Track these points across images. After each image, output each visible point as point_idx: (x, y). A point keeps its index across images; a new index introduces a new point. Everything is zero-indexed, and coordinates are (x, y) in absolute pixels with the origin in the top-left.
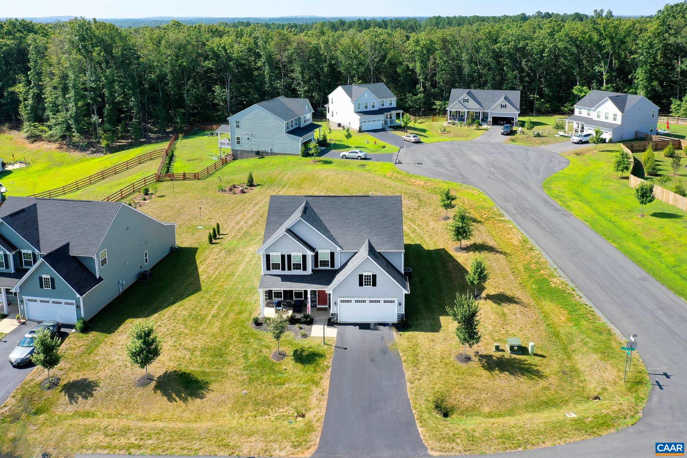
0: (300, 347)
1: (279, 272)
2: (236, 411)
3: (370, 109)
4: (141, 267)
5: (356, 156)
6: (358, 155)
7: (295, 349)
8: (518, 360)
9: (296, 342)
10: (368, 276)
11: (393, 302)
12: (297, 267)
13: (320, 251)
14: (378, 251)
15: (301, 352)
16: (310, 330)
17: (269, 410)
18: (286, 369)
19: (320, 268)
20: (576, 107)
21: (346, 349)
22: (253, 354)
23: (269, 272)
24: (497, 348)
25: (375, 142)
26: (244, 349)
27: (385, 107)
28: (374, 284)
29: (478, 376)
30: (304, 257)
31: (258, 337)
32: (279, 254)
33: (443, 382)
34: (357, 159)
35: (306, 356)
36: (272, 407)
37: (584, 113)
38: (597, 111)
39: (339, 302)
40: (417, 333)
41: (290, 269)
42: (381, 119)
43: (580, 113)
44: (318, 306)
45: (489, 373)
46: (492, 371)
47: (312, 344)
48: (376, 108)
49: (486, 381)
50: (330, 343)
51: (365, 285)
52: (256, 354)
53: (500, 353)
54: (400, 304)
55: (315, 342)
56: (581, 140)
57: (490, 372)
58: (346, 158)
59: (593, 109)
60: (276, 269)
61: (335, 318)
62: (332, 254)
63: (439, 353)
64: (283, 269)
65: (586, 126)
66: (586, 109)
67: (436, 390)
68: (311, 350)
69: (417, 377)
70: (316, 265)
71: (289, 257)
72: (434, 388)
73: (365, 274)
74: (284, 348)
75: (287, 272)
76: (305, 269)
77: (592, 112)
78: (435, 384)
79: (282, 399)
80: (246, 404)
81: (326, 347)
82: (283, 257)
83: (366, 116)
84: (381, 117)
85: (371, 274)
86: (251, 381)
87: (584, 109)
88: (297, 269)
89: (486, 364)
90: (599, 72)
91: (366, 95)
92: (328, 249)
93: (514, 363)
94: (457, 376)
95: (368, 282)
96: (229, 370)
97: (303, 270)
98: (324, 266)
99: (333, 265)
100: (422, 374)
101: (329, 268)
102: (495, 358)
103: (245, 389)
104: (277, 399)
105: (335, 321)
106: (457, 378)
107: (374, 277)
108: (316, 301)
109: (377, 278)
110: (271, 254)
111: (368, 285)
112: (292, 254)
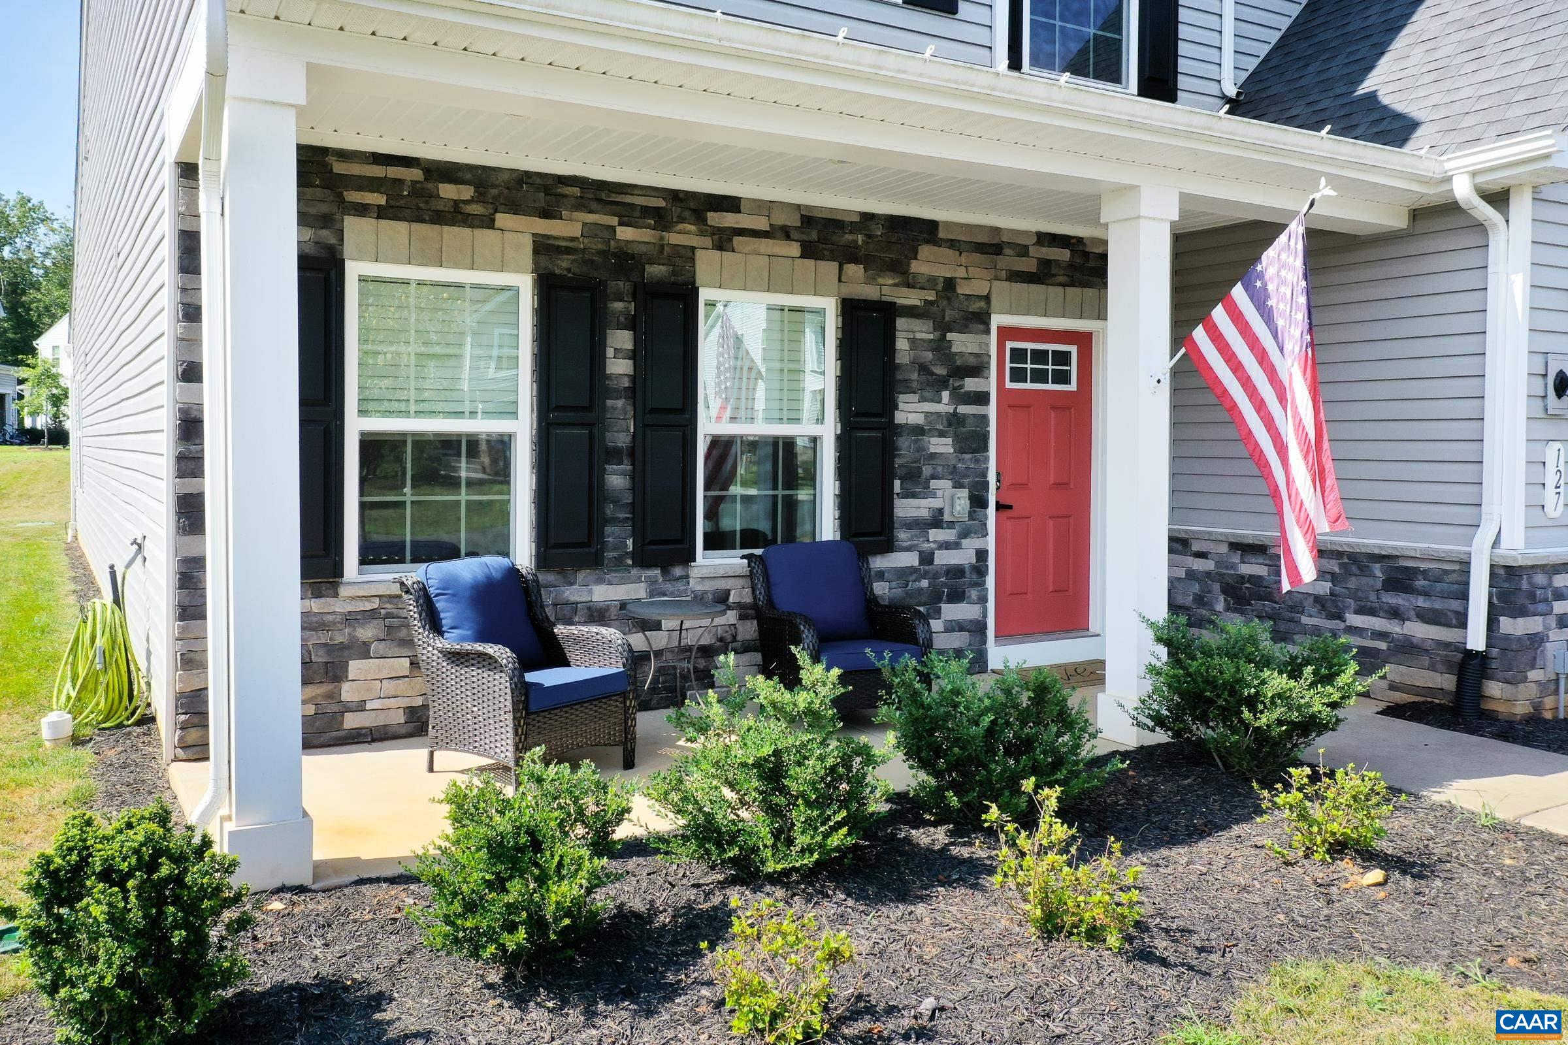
61: (1558, 659)
105: (1549, 705)
108: (984, 504)
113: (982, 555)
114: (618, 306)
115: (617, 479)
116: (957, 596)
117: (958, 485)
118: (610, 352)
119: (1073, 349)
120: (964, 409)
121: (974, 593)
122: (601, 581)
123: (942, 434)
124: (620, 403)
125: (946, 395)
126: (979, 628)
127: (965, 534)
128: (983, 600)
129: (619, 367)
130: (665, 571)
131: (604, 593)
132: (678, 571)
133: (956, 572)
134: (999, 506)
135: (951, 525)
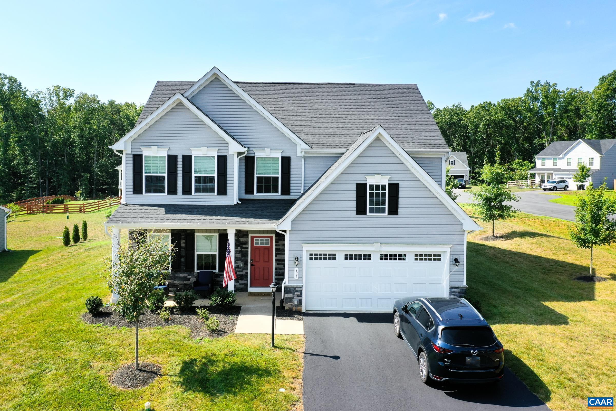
0: (203, 354)
1: (163, 198)
7: (187, 358)
9: (193, 345)
10: (377, 187)
11: (437, 257)
12: (205, 184)
13: (258, 154)
15: (205, 364)
16: (234, 323)
19: (257, 195)
20: (539, 159)
21: (337, 358)
22: (61, 372)
23: (138, 198)
26: (37, 362)
28: (394, 210)
30: (222, 161)
31: (91, 336)
32: (164, 153)
35: (219, 374)
37: (549, 164)
38: (566, 158)
39: (305, 258)
41: (187, 191)
43: (543, 164)
44: (250, 290)
47: (238, 348)
50: (287, 345)
51: (371, 211)
52: (68, 373)
54: (456, 261)
55: (248, 343)
56: (555, 187)
59: (561, 156)
60: (156, 191)
61: (296, 302)
62: (286, 162)
64: (173, 191)
65: (556, 175)
66: (551, 159)
68: (234, 359)
70: (249, 189)
71: (187, 159)
73: (371, 181)
74: (156, 359)
75: (180, 199)
76: (222, 191)
77: (558, 161)
81: (278, 353)
82: (172, 159)
85: (384, 181)
87: (548, 159)
88: (205, 190)
90: (539, 145)
92: (277, 149)
95: (377, 203)
97: (219, 194)
98: (268, 190)
99: (286, 190)
101: (278, 196)
105: (295, 309)
107: (394, 189)
108: (248, 265)
109: (400, 193)
110: (146, 152)
111: (377, 212)
112: (195, 153)
113: (247, 273)
114: (183, 236)
115: (183, 260)
116: (242, 279)
117: (242, 262)
118: (182, 243)
119: (269, 239)
120: (243, 250)
121: (245, 279)
122: (181, 274)
123: (238, 254)
124: (183, 250)
125: (239, 248)
126: (247, 285)
127: (243, 269)
128: (247, 280)
129: (183, 245)
130: (190, 273)
131: (181, 275)
132: (192, 273)
133: (242, 275)
134: (252, 265)
135: (241, 268)
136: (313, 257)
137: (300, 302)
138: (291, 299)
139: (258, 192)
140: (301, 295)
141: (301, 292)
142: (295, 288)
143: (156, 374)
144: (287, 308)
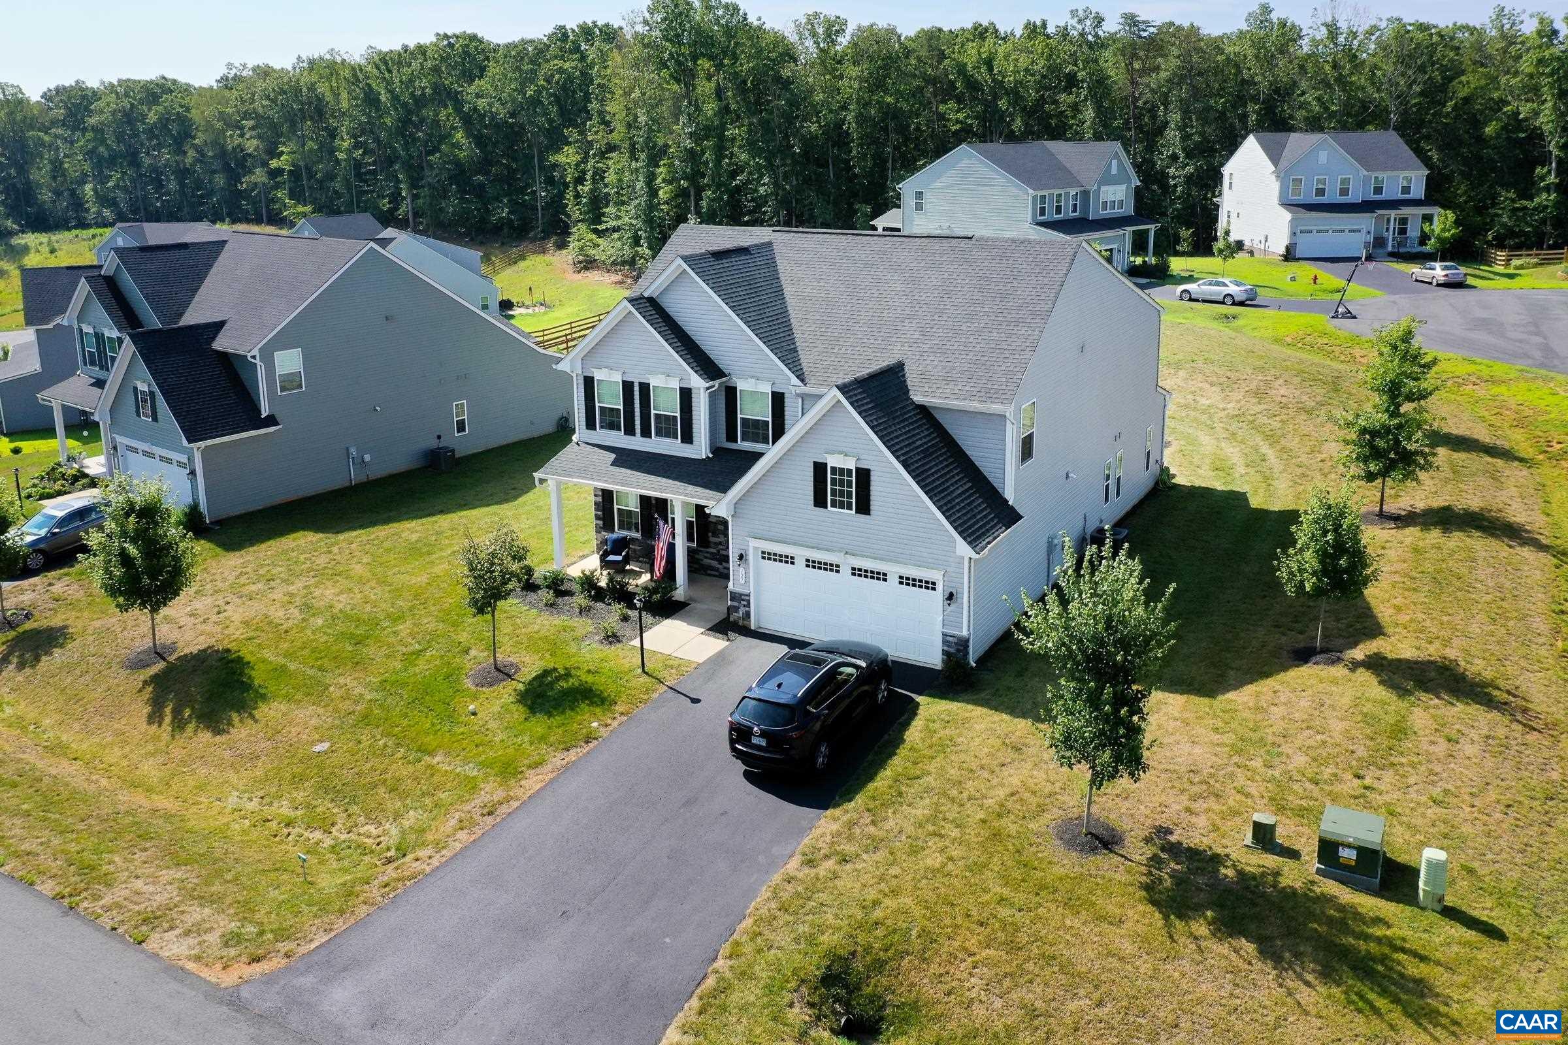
0: (570, 665)
1: (619, 439)
2: (261, 793)
3: (1333, 196)
4: (439, 437)
5: (1219, 294)
6: (1226, 290)
7: (552, 666)
8: (1342, 908)
9: (572, 651)
10: (842, 470)
11: (930, 585)
12: (666, 427)
13: (741, 385)
14: (918, 397)
15: (559, 677)
16: (647, 629)
17: (341, 819)
18: (474, 714)
19: (741, 445)
21: (695, 701)
23: (591, 436)
24: (1264, 836)
25: (1316, 278)
27: (1383, 196)
28: (864, 507)
29: (1100, 918)
30: (686, 395)
32: (618, 378)
33: (931, 897)
34: (1223, 303)
35: (561, 691)
36: (354, 809)
39: (752, 557)
40: (979, 711)
41: (646, 433)
42: (1364, 227)
45: (1160, 923)
46: (1180, 917)
47: (608, 665)
48: (1353, 197)
49: (1128, 948)
50: (664, 673)
51: (833, 505)
52: (443, 657)
53: (1271, 861)
54: (950, 597)
57: (1166, 918)
58: (1191, 300)
60: (610, 427)
61: (743, 614)
62: (778, 400)
63: (1002, 793)
64: (630, 431)
67: (878, 914)
68: (590, 679)
69: (848, 848)
70: (731, 433)
71: (645, 388)
72: (876, 903)
73: (833, 461)
74: (527, 658)
75: (637, 443)
76: (688, 438)
78: (895, 892)
79: (393, 794)
80: (297, 780)
82: (628, 386)
83: (1314, 214)
84: (1366, 222)
85: (851, 464)
86: (366, 719)
88: (667, 434)
89: (1168, 883)
91: (1323, 156)
92: (766, 380)
93: (1312, 916)
94: (1006, 892)
95: (841, 495)
96: (342, 680)
97: (684, 440)
98: (755, 440)
100: (875, 845)
101: (768, 448)
102: (1230, 873)
103: (330, 738)
104: (381, 790)
105: (741, 622)
106: (1002, 900)
107: (864, 476)
109: (872, 483)
110: (598, 375)
111: (842, 507)
112: (654, 382)
136: (766, 556)
137: (748, 614)
138: (736, 609)
139: (743, 439)
140: (748, 605)
141: (749, 601)
142: (741, 595)
143: (509, 676)
144: (731, 619)
